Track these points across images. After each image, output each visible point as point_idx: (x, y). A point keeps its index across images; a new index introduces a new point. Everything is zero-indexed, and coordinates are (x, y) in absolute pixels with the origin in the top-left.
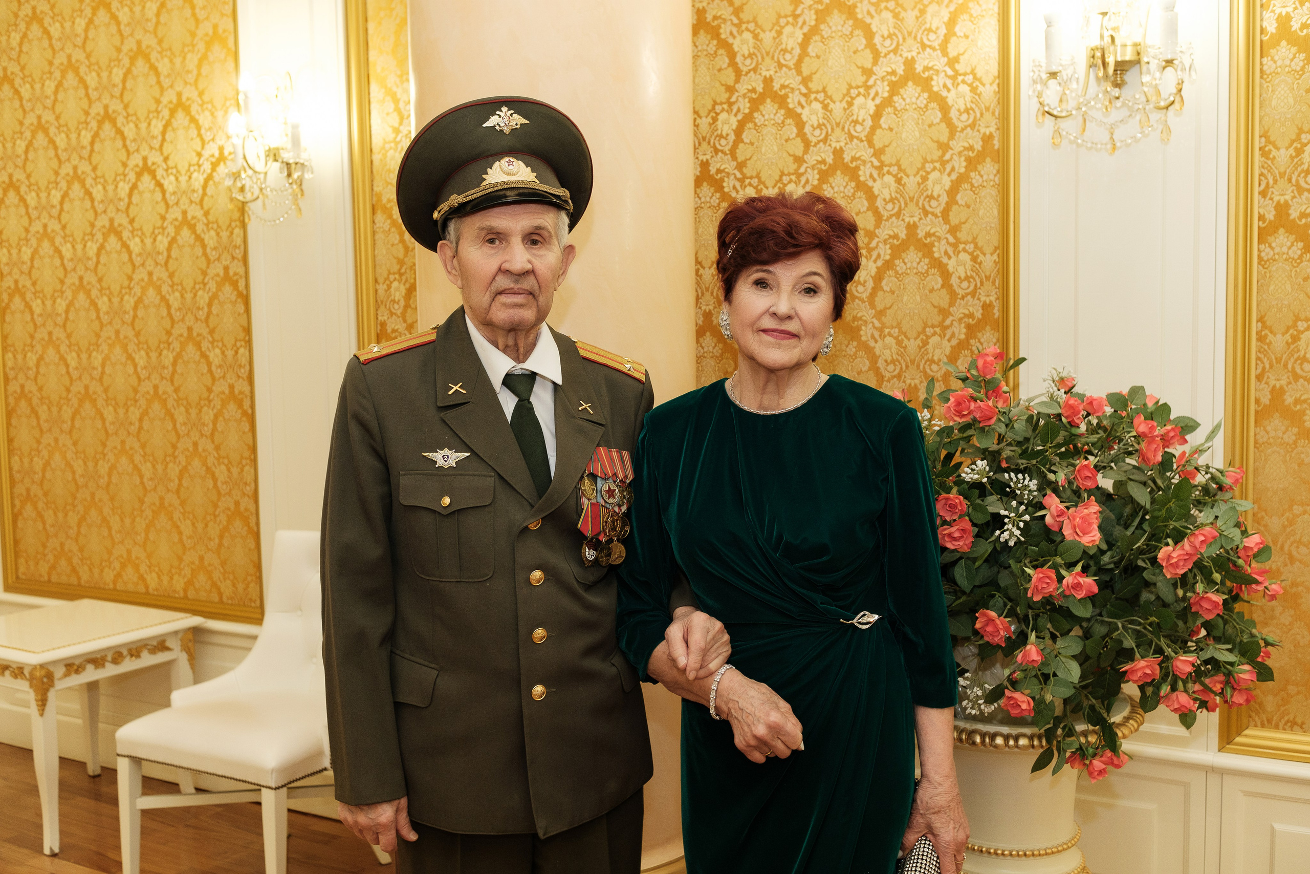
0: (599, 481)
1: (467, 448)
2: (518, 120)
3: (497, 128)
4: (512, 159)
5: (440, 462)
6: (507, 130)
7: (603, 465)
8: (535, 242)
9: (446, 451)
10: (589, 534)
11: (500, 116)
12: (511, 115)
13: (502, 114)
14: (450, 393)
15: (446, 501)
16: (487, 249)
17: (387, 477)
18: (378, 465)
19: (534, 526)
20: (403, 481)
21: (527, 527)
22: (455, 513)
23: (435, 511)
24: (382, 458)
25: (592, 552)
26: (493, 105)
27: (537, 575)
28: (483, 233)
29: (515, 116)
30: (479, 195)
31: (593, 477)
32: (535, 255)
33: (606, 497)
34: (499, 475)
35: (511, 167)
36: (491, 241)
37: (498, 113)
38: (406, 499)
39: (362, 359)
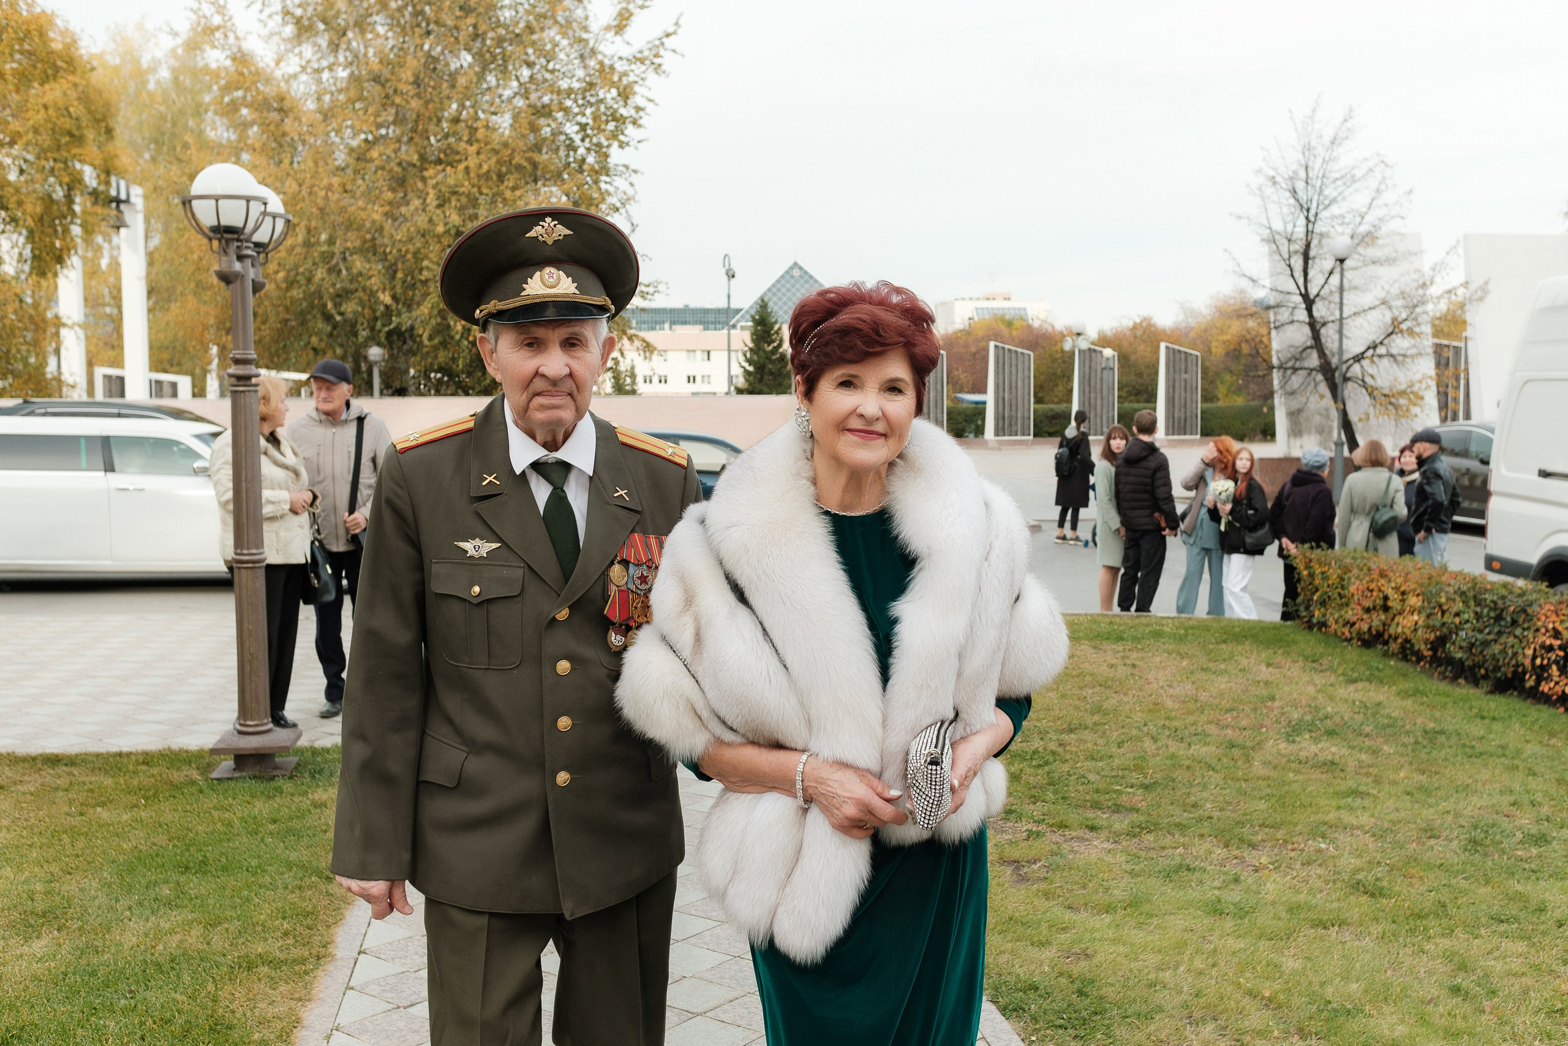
0: (631, 567)
1: (499, 539)
2: (562, 231)
3: (540, 238)
4: (553, 270)
5: (471, 552)
6: (549, 241)
7: (637, 550)
8: (573, 345)
9: (478, 542)
10: (617, 620)
11: (543, 227)
12: (555, 226)
13: (546, 225)
14: (484, 483)
15: (477, 589)
16: (525, 352)
17: (420, 567)
18: (412, 552)
19: (563, 614)
20: (435, 569)
21: (554, 618)
22: (485, 603)
23: (464, 600)
24: (416, 544)
25: (619, 637)
26: (537, 216)
27: (563, 666)
28: (522, 337)
29: (559, 226)
30: (518, 304)
31: (625, 563)
32: (573, 357)
33: (638, 582)
34: (529, 566)
35: (552, 278)
36: (530, 345)
37: (541, 223)
38: (437, 586)
39: (399, 447)
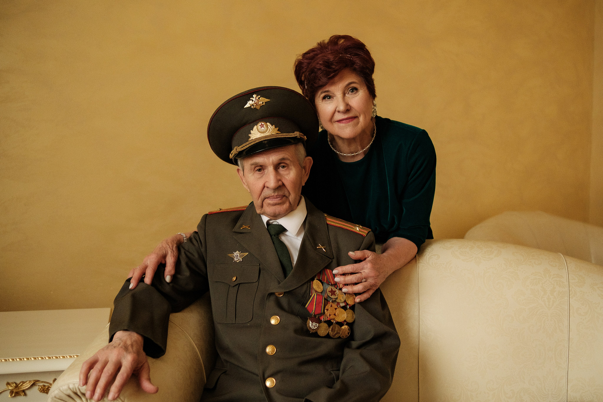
2: (263, 101)
3: (252, 107)
4: (263, 124)
5: (235, 259)
6: (258, 107)
11: (253, 100)
12: (259, 98)
13: (254, 99)
14: (242, 228)
16: (257, 174)
19: (279, 294)
21: (273, 293)
22: (237, 285)
25: (314, 324)
26: (248, 95)
28: (253, 167)
29: (261, 98)
30: (248, 146)
32: (282, 175)
33: (329, 294)
35: (263, 128)
36: (259, 170)
37: (251, 99)
